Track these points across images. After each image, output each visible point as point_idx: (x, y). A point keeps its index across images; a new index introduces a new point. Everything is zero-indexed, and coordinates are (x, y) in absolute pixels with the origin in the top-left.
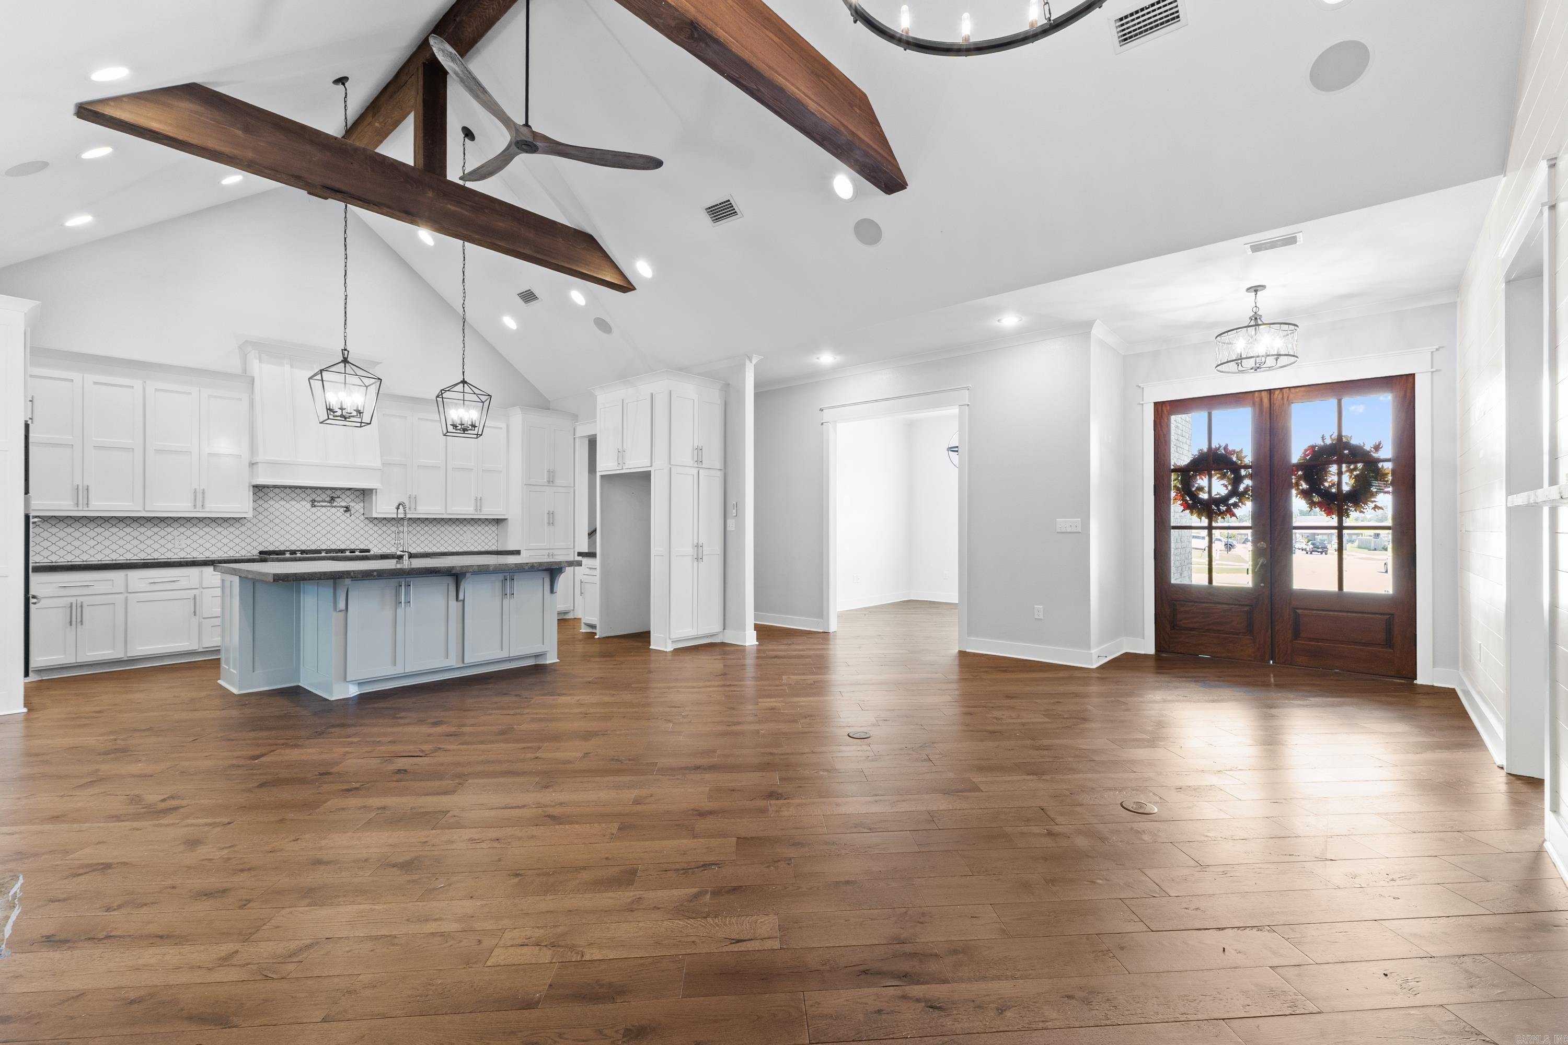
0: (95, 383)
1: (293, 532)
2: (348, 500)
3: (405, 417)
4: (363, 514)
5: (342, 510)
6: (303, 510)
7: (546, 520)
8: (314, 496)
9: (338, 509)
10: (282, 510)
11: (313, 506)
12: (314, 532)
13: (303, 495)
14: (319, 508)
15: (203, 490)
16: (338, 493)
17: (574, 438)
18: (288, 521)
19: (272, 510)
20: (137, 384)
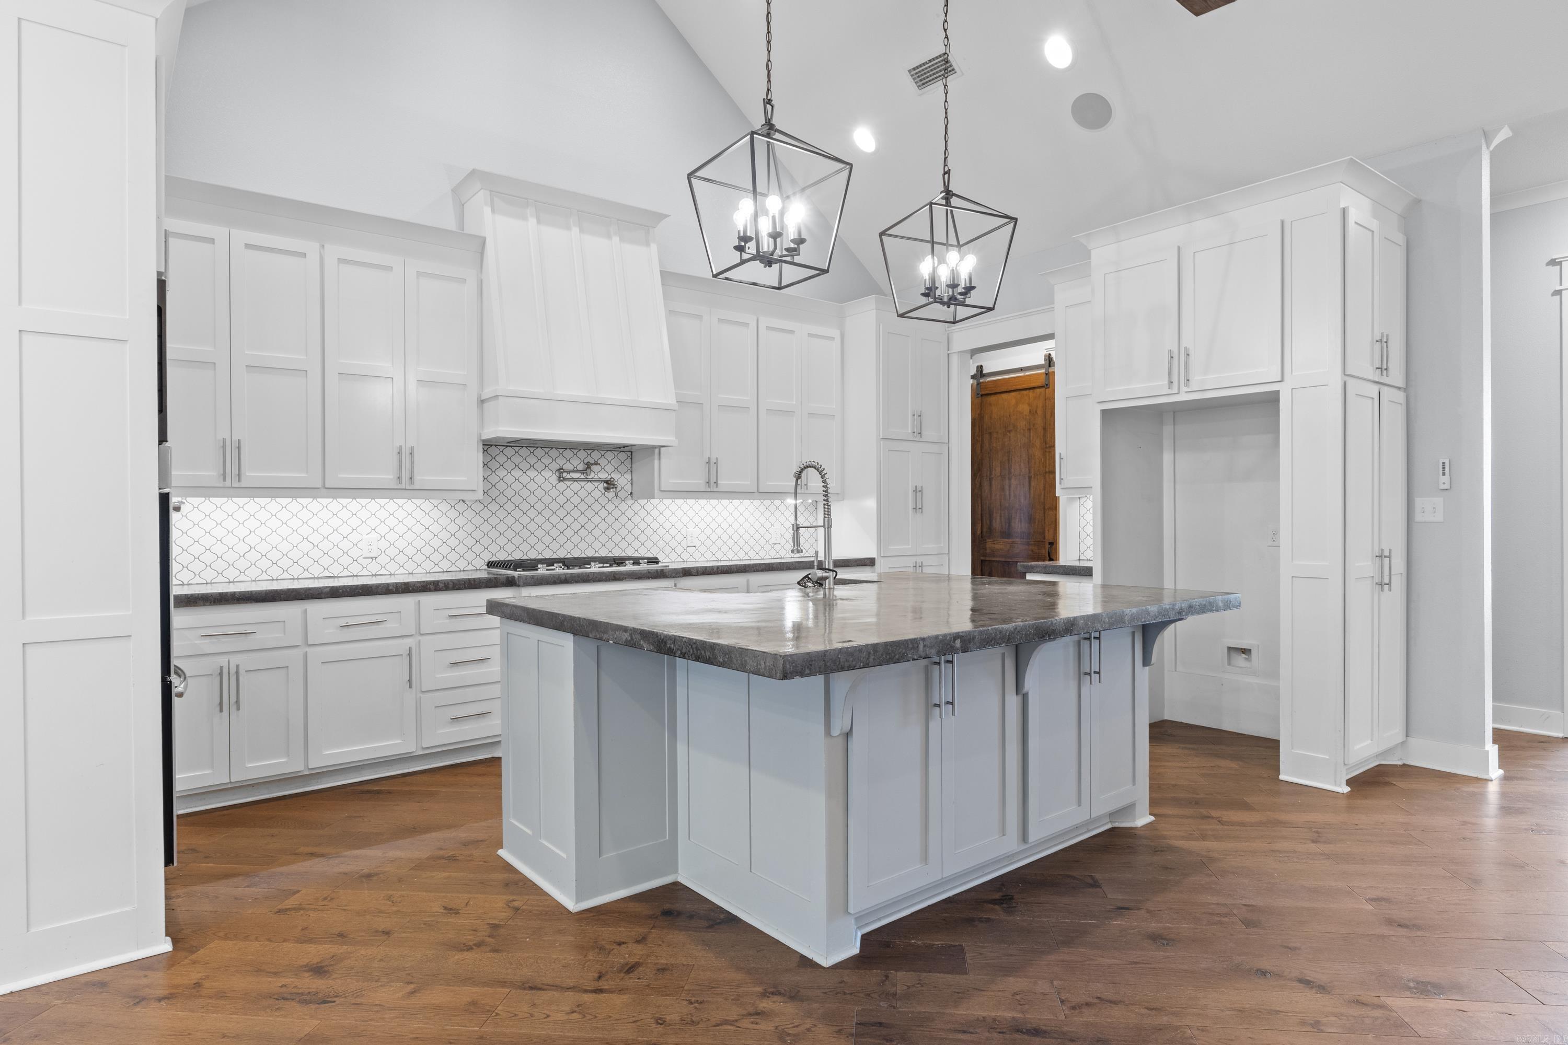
0: (248, 246)
1: (532, 526)
2: (609, 468)
3: (699, 317)
4: (631, 493)
5: (602, 486)
6: (547, 486)
7: (911, 505)
8: (561, 462)
9: (596, 484)
10: (517, 486)
11: (561, 479)
12: (562, 526)
13: (547, 461)
14: (569, 483)
15: (412, 448)
16: (596, 455)
17: (948, 354)
18: (525, 507)
19: (501, 486)
20: (311, 247)
